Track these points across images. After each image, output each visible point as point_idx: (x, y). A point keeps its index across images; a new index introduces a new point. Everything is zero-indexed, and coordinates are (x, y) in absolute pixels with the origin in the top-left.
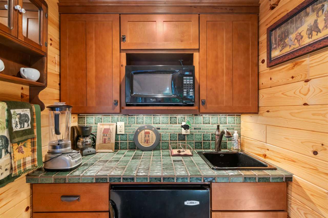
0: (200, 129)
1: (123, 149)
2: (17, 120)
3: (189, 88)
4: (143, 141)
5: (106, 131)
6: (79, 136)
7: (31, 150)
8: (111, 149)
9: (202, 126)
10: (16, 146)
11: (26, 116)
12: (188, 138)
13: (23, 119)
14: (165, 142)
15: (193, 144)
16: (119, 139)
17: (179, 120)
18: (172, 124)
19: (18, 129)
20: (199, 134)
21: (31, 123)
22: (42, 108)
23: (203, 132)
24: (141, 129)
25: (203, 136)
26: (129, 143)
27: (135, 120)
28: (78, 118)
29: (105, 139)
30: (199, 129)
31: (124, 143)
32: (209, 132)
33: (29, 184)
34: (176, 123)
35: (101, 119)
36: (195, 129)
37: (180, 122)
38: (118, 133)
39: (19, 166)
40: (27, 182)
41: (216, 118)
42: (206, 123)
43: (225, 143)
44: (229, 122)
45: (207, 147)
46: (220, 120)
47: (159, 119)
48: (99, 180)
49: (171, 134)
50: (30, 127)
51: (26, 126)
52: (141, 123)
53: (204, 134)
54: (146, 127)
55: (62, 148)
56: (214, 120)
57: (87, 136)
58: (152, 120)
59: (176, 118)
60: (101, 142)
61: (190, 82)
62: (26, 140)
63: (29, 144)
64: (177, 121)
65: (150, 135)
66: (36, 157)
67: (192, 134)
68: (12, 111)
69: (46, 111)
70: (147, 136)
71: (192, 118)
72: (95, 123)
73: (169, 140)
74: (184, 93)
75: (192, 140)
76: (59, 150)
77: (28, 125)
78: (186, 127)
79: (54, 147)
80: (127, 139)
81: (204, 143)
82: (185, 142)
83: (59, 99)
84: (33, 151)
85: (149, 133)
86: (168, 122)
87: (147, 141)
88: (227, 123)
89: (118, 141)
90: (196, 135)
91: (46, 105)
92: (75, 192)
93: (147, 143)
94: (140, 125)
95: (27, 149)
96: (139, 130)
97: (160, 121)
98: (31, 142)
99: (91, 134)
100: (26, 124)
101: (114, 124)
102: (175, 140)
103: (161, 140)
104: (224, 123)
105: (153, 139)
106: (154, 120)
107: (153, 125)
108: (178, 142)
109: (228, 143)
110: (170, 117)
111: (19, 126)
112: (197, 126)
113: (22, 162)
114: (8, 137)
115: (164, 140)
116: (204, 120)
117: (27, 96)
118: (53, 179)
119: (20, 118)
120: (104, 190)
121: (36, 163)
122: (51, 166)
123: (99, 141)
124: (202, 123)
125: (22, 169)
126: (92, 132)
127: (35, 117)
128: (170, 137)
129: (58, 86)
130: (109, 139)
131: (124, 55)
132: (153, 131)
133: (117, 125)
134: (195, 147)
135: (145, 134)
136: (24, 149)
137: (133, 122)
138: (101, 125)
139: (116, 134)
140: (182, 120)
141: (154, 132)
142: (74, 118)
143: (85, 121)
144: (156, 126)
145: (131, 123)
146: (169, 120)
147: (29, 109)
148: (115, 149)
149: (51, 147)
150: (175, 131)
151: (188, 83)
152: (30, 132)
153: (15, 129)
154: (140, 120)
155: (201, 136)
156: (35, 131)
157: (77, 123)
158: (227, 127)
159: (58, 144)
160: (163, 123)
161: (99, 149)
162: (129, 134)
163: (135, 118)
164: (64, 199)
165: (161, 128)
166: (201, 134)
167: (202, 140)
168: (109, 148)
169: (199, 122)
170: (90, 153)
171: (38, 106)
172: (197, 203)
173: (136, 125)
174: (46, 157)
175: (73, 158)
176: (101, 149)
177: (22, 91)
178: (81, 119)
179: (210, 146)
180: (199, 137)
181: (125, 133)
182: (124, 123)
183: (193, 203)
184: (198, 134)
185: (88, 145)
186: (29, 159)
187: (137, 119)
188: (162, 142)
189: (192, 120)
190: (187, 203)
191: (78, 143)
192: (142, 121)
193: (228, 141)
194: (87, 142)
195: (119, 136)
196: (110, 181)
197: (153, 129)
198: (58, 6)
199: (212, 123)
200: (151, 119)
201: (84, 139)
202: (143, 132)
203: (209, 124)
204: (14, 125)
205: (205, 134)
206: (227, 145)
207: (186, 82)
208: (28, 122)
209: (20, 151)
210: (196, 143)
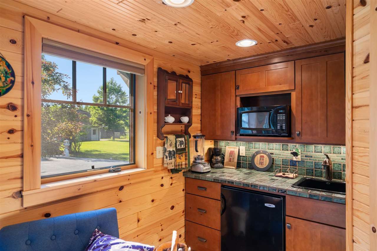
0: (312, 157)
1: (244, 168)
2: (179, 143)
3: (282, 123)
4: (258, 163)
5: (232, 153)
6: (213, 155)
7: (184, 158)
8: (234, 166)
9: (313, 154)
10: (178, 156)
11: (182, 141)
12: (299, 164)
13: (181, 143)
14: (278, 166)
15: (305, 170)
16: (241, 160)
17: (291, 147)
18: (284, 150)
19: (179, 148)
20: (311, 162)
21: (185, 145)
22: (190, 137)
23: (314, 160)
24: (258, 153)
25: (315, 164)
26: (249, 163)
27: (253, 145)
28: (214, 142)
29: (230, 159)
30: (310, 157)
31: (244, 163)
32: (321, 160)
33: (184, 177)
34: (288, 150)
35: (229, 143)
36: (306, 156)
37: (291, 149)
38: (241, 155)
39: (179, 165)
40: (183, 176)
41: (328, 147)
42: (318, 152)
43: (339, 173)
44: (344, 153)
45: (319, 174)
46: (333, 149)
47: (273, 146)
48: (215, 180)
49: (283, 159)
50: (184, 147)
51: (183, 147)
52: (258, 148)
53: (315, 162)
54: (261, 152)
55: (199, 160)
56: (326, 150)
57: (219, 155)
58: (267, 147)
59: (288, 145)
60: (228, 161)
61: (282, 118)
62: (183, 153)
63: (184, 156)
64: (288, 148)
65: (265, 159)
66: (187, 163)
67: (304, 161)
68: (177, 139)
69: (192, 138)
70: (262, 159)
71: (304, 146)
72: (225, 147)
73: (282, 165)
74: (278, 126)
75: (303, 167)
76: (198, 161)
77: (183, 146)
78: (295, 154)
79: (195, 159)
80: (247, 160)
81: (315, 170)
82: (296, 168)
83: (200, 130)
84: (186, 159)
85: (263, 157)
86: (281, 149)
87: (261, 163)
88: (342, 153)
89: (241, 161)
90: (307, 162)
91: (192, 135)
92: (204, 186)
93: (262, 165)
94: (257, 150)
95: (183, 158)
96: (255, 154)
97: (273, 147)
98: (185, 155)
99: (222, 154)
100: (182, 145)
101: (237, 148)
102: (286, 165)
103: (274, 164)
104: (338, 153)
105: (266, 162)
106: (269, 147)
107: (267, 150)
108: (289, 167)
109: (342, 173)
110: (283, 145)
111: (179, 146)
112: (309, 154)
113: (180, 164)
114: (175, 151)
115: (277, 164)
116: (316, 149)
117: (183, 130)
118: (194, 176)
119: (180, 143)
120: (218, 187)
121: (187, 166)
122: (193, 169)
123: (226, 160)
124: (314, 152)
125: (180, 167)
126: (222, 152)
127: (187, 142)
128: (282, 162)
129: (200, 121)
130: (233, 159)
131: (238, 99)
132: (267, 155)
133: (240, 148)
134: (307, 174)
135: (260, 157)
136: (182, 158)
137: (252, 147)
138: (228, 148)
139: (239, 156)
140: (294, 148)
141: (268, 157)
142: (211, 142)
143: (218, 145)
144: (271, 151)
145: (250, 148)
146: (281, 147)
147: (184, 138)
148: (237, 167)
149: (194, 159)
150: (287, 157)
151: (281, 119)
152: (184, 149)
153: (178, 148)
154: (257, 146)
155: (312, 163)
156: (187, 149)
157: (213, 145)
158: (341, 157)
159: (197, 158)
160: (276, 149)
161: (226, 165)
162: (248, 156)
163: (253, 144)
164: (199, 188)
165: (274, 153)
166: (313, 162)
167: (314, 167)
168: (233, 166)
169: (310, 150)
170: (219, 167)
171: (188, 136)
172: (273, 206)
173: (254, 149)
174: (192, 164)
175: (204, 166)
176: (227, 165)
177: (181, 128)
178: (216, 143)
179: (322, 175)
180: (310, 165)
181: (245, 155)
182: (245, 147)
183: (271, 206)
184: (309, 162)
185: (218, 161)
186: (184, 163)
187: (255, 144)
188: (275, 166)
189: (303, 148)
190: (266, 205)
191: (213, 160)
192: (259, 146)
193: (343, 171)
194: (218, 159)
195: (241, 157)
196: (221, 182)
197: (267, 154)
198: (200, 72)
199: (324, 152)
200: (265, 145)
201: (216, 157)
202: (259, 156)
203: (322, 153)
204: (177, 146)
205: (317, 162)
206: (341, 175)
207: (280, 118)
208: (183, 145)
209: (180, 158)
210: (307, 169)
